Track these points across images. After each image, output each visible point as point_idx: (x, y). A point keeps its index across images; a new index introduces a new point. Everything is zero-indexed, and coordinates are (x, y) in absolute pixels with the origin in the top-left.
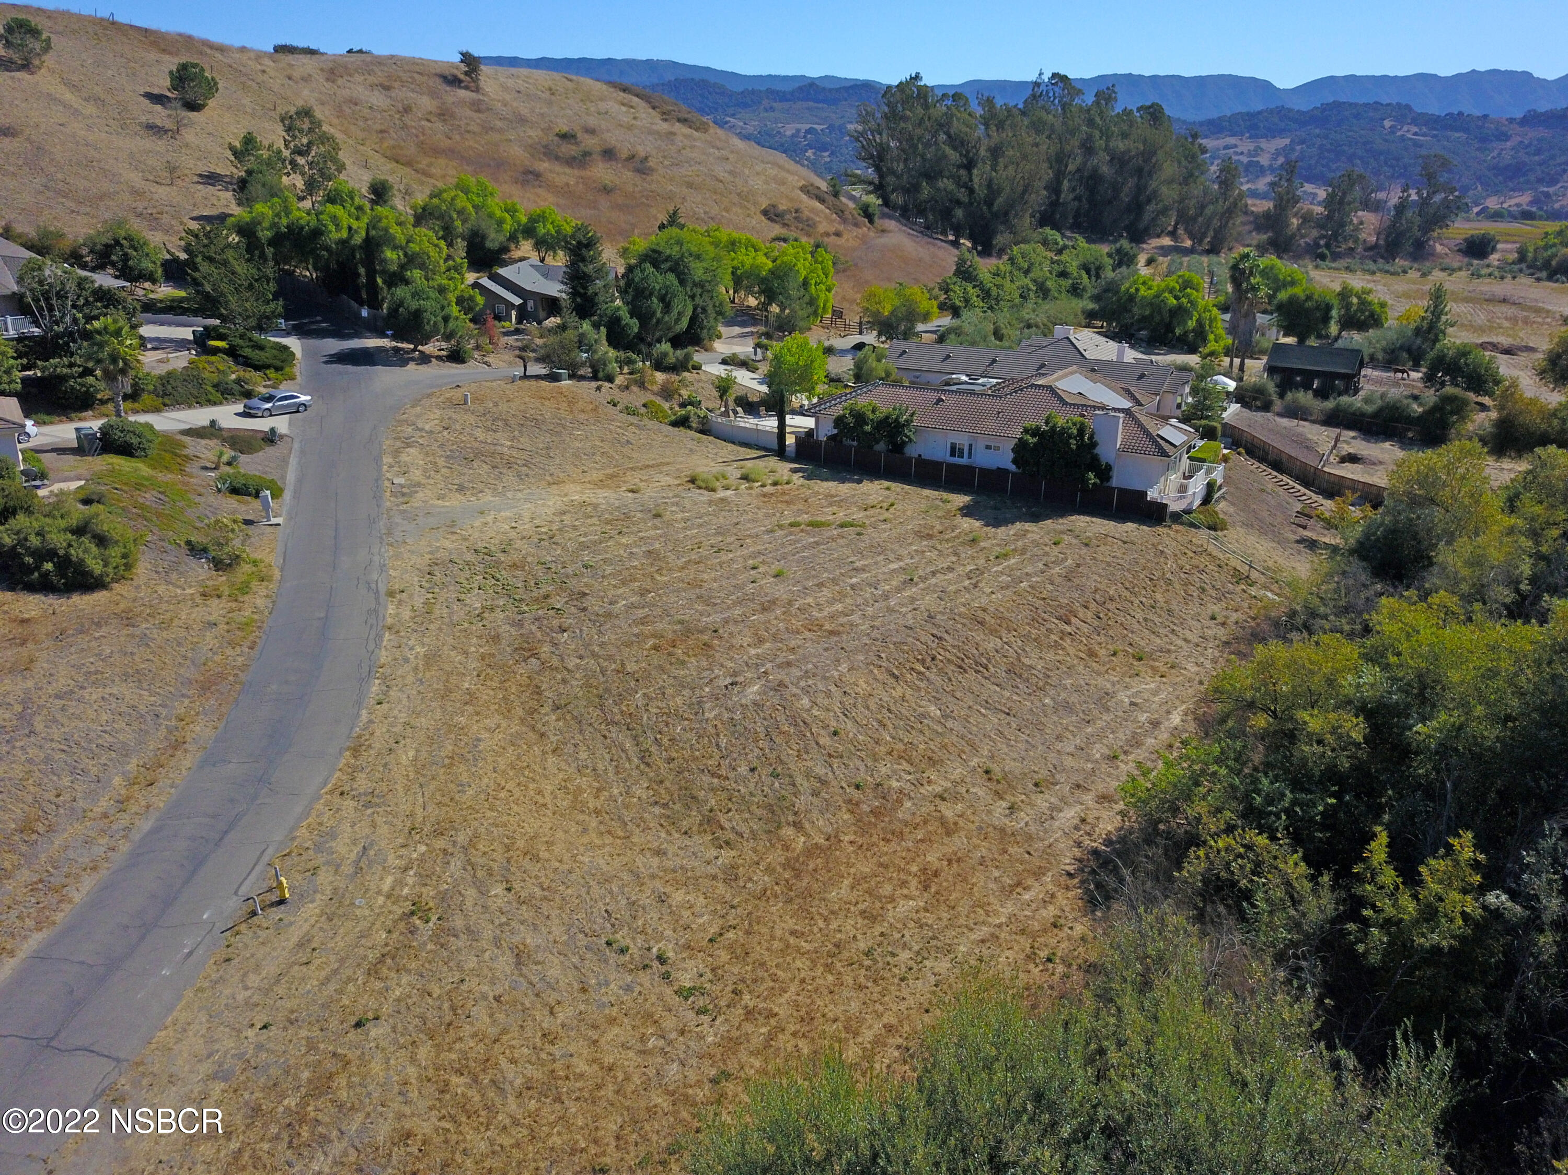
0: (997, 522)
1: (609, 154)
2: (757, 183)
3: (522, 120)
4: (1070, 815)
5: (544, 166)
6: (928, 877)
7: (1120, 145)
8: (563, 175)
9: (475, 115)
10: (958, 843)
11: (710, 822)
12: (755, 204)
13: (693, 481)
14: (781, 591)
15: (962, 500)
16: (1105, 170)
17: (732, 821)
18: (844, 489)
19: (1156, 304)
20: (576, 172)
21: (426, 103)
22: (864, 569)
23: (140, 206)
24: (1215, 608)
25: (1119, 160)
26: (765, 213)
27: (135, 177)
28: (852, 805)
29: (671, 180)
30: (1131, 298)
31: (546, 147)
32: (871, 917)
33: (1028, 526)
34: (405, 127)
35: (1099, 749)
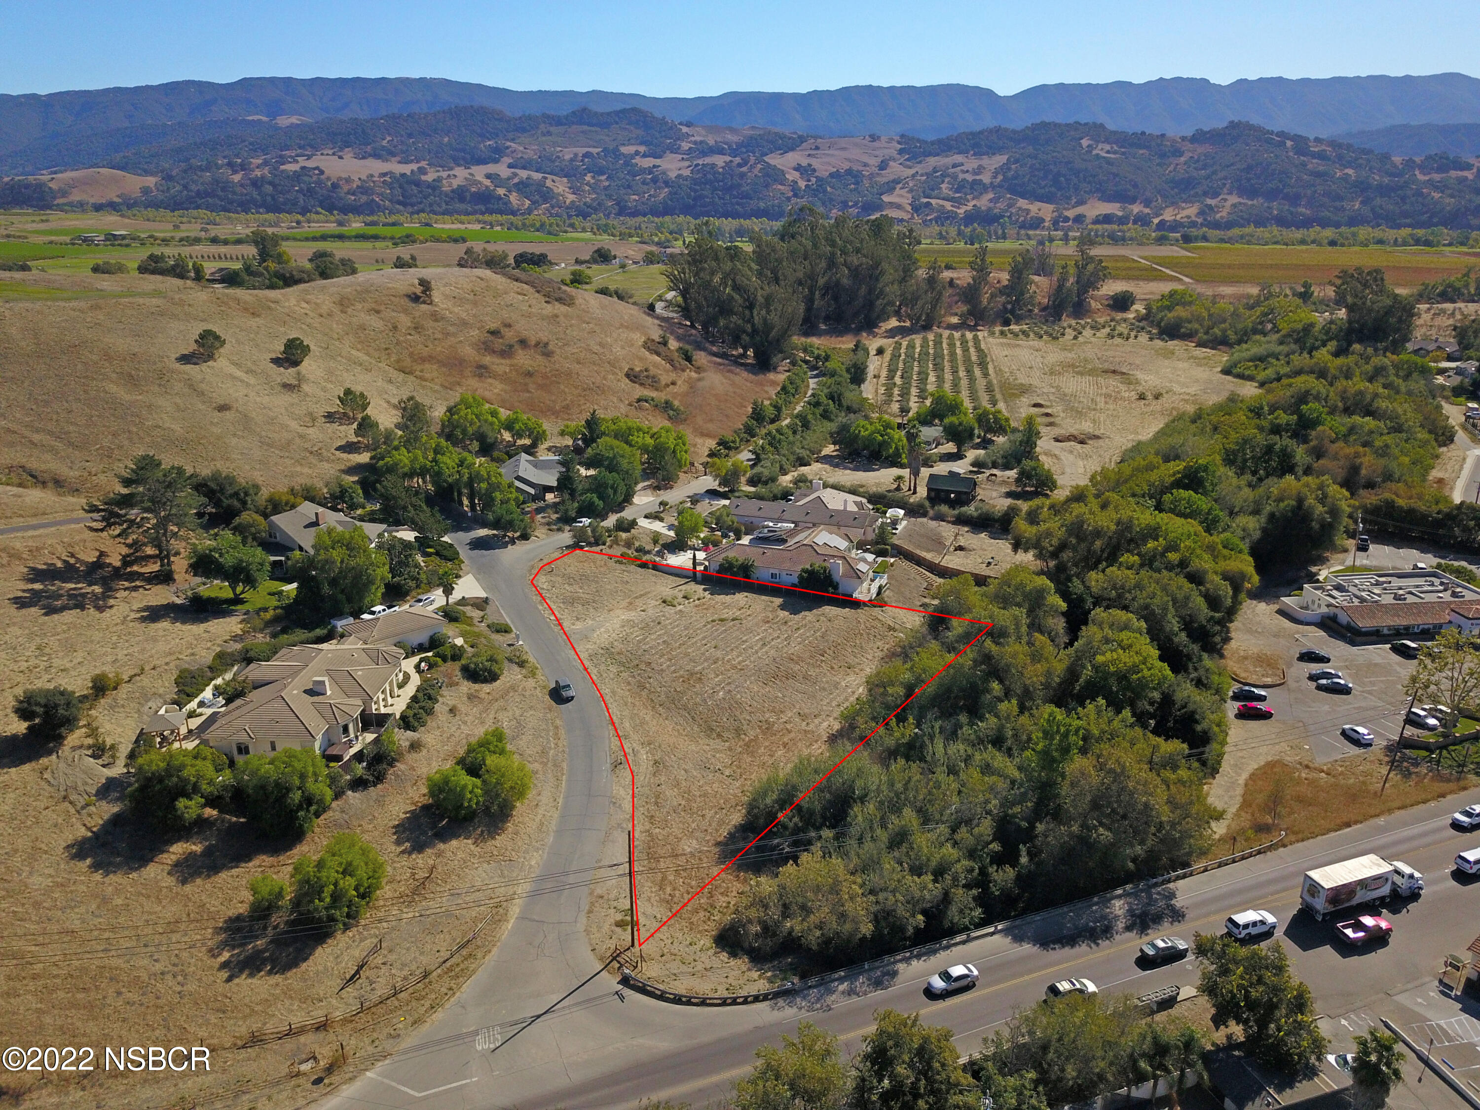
0: (795, 612)
1: (523, 343)
2: (618, 351)
3: (464, 324)
4: (825, 724)
5: (487, 360)
6: (785, 745)
7: (855, 260)
8: (500, 365)
9: (436, 324)
10: (792, 735)
11: (719, 736)
12: (621, 369)
13: (664, 602)
14: (719, 654)
15: (778, 601)
16: (845, 281)
17: (725, 735)
18: (728, 598)
19: (870, 440)
20: (508, 361)
21: (405, 321)
22: (746, 641)
23: (308, 445)
24: (879, 644)
25: (855, 272)
26: (627, 376)
27: (294, 425)
28: (760, 727)
29: (566, 358)
30: (857, 436)
31: (484, 343)
32: (772, 756)
33: (807, 613)
34: (398, 343)
35: (834, 704)
